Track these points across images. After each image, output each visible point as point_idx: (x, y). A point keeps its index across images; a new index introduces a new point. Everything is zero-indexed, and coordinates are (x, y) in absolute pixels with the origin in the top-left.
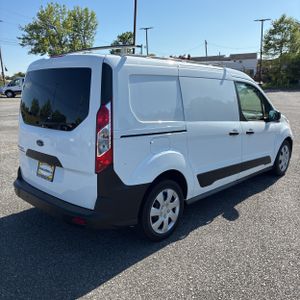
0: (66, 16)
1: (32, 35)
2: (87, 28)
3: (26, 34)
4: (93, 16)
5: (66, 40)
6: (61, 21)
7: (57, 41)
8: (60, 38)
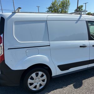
0: (60, 3)
1: (49, 10)
2: (66, 6)
3: (48, 10)
4: (69, 2)
5: (60, 11)
6: (58, 5)
7: (57, 11)
8: (58, 10)
